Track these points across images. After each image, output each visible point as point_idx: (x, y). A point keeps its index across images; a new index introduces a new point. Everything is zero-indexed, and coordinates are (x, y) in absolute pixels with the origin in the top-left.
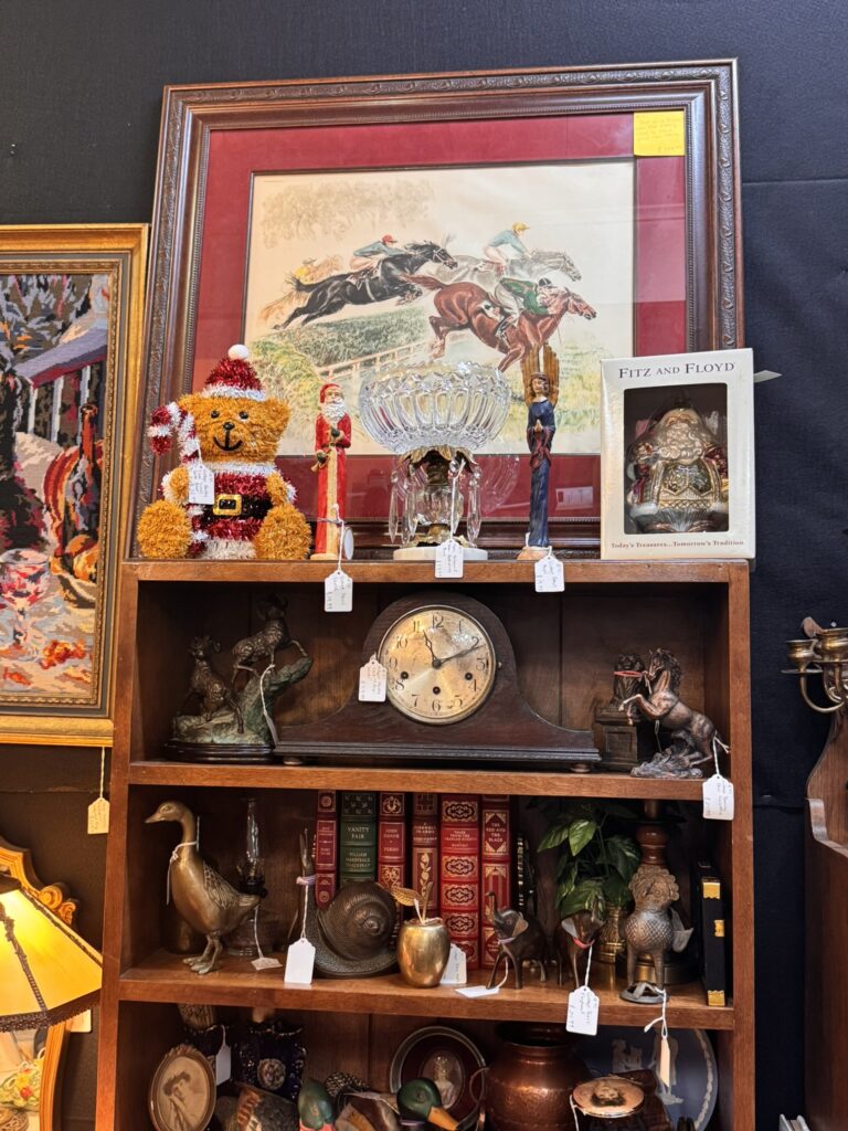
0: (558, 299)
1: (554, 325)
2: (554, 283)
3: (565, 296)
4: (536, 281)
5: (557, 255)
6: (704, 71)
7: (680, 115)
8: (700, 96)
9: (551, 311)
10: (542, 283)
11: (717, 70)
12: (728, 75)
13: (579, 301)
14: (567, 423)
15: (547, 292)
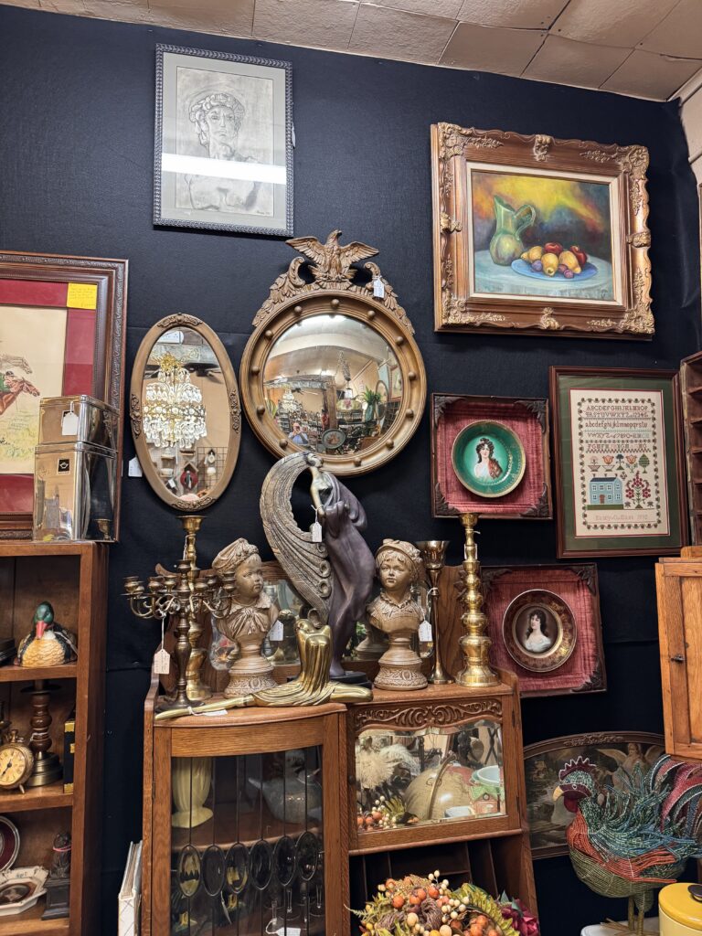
0: (17, 384)
1: (14, 398)
2: (15, 374)
3: (22, 382)
4: (4, 372)
5: (17, 358)
6: (109, 265)
7: (95, 287)
8: (106, 278)
9: (12, 390)
10: (8, 374)
11: (117, 265)
12: (123, 269)
13: (30, 385)
14: (18, 455)
15: (11, 379)
